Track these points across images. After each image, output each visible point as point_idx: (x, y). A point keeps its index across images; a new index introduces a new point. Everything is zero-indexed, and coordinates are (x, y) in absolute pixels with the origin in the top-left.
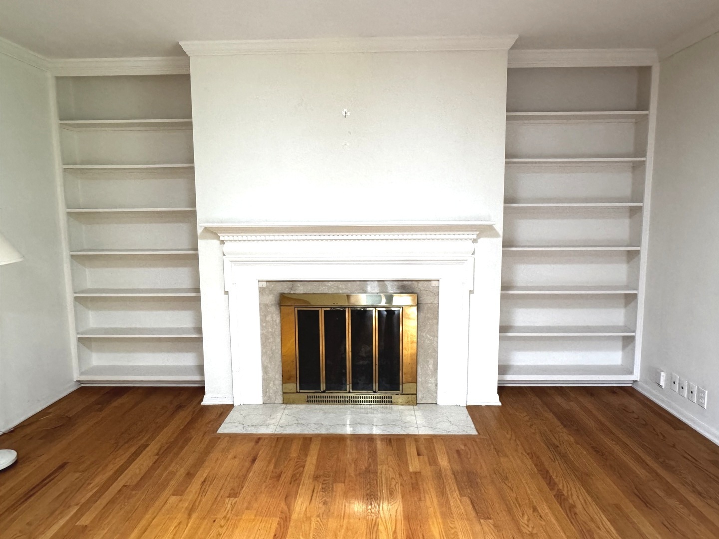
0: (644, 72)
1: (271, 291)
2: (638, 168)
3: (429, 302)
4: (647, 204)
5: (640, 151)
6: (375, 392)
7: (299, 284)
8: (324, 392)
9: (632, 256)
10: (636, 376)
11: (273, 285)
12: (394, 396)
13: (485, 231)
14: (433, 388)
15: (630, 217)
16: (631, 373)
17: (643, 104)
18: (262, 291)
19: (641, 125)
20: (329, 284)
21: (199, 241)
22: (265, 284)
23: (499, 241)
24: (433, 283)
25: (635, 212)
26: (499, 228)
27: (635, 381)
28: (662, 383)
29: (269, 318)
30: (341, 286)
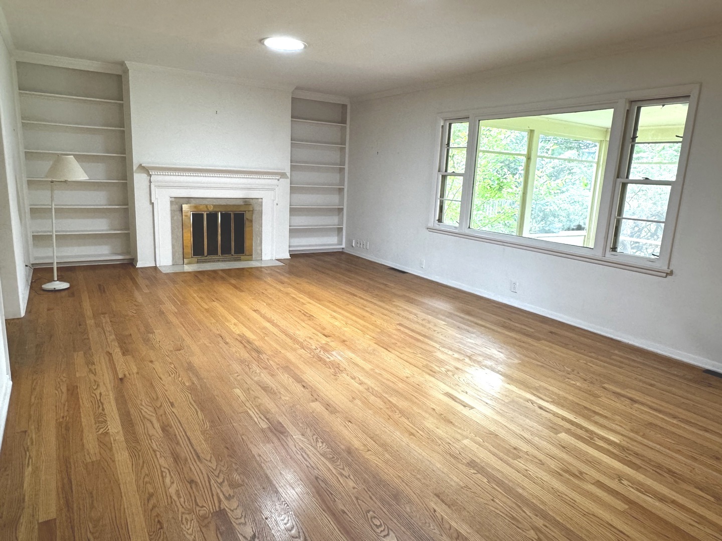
0: (344, 107)
1: (177, 203)
2: (342, 150)
3: (258, 209)
4: (346, 167)
5: (343, 142)
6: (232, 255)
7: (192, 199)
8: (206, 256)
9: (341, 191)
10: (343, 246)
11: (178, 200)
12: (242, 257)
13: (283, 175)
14: (260, 252)
15: (340, 173)
16: (342, 245)
17: (344, 121)
18: (171, 202)
19: (343, 130)
20: (208, 200)
21: (134, 174)
22: (173, 199)
23: (289, 180)
24: (260, 200)
25: (341, 170)
26: (289, 174)
27: (343, 248)
28: (353, 245)
29: (175, 218)
30: (215, 200)
